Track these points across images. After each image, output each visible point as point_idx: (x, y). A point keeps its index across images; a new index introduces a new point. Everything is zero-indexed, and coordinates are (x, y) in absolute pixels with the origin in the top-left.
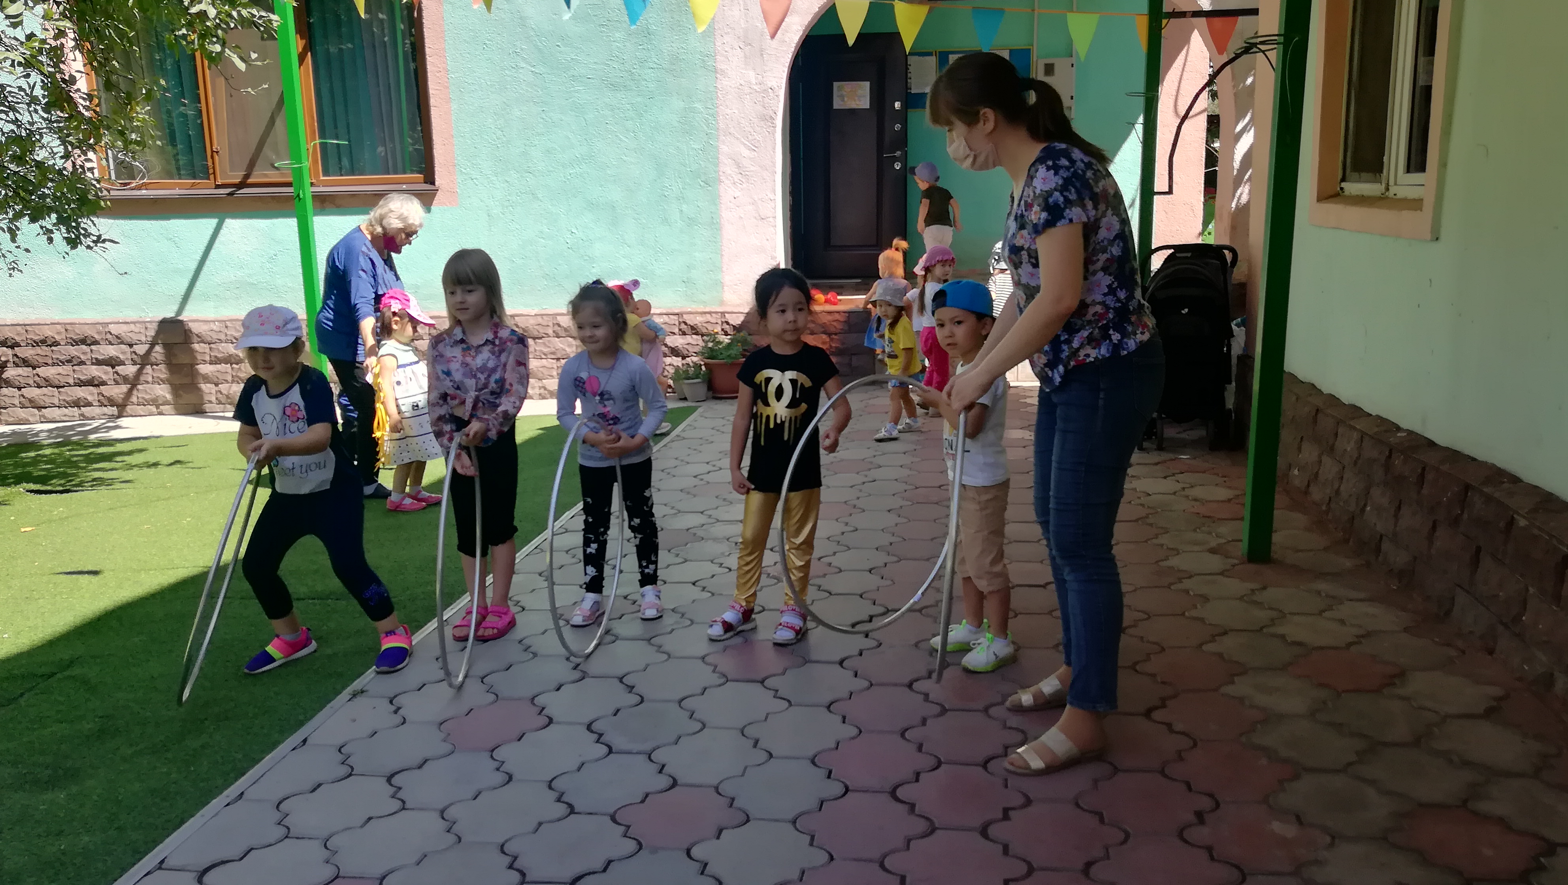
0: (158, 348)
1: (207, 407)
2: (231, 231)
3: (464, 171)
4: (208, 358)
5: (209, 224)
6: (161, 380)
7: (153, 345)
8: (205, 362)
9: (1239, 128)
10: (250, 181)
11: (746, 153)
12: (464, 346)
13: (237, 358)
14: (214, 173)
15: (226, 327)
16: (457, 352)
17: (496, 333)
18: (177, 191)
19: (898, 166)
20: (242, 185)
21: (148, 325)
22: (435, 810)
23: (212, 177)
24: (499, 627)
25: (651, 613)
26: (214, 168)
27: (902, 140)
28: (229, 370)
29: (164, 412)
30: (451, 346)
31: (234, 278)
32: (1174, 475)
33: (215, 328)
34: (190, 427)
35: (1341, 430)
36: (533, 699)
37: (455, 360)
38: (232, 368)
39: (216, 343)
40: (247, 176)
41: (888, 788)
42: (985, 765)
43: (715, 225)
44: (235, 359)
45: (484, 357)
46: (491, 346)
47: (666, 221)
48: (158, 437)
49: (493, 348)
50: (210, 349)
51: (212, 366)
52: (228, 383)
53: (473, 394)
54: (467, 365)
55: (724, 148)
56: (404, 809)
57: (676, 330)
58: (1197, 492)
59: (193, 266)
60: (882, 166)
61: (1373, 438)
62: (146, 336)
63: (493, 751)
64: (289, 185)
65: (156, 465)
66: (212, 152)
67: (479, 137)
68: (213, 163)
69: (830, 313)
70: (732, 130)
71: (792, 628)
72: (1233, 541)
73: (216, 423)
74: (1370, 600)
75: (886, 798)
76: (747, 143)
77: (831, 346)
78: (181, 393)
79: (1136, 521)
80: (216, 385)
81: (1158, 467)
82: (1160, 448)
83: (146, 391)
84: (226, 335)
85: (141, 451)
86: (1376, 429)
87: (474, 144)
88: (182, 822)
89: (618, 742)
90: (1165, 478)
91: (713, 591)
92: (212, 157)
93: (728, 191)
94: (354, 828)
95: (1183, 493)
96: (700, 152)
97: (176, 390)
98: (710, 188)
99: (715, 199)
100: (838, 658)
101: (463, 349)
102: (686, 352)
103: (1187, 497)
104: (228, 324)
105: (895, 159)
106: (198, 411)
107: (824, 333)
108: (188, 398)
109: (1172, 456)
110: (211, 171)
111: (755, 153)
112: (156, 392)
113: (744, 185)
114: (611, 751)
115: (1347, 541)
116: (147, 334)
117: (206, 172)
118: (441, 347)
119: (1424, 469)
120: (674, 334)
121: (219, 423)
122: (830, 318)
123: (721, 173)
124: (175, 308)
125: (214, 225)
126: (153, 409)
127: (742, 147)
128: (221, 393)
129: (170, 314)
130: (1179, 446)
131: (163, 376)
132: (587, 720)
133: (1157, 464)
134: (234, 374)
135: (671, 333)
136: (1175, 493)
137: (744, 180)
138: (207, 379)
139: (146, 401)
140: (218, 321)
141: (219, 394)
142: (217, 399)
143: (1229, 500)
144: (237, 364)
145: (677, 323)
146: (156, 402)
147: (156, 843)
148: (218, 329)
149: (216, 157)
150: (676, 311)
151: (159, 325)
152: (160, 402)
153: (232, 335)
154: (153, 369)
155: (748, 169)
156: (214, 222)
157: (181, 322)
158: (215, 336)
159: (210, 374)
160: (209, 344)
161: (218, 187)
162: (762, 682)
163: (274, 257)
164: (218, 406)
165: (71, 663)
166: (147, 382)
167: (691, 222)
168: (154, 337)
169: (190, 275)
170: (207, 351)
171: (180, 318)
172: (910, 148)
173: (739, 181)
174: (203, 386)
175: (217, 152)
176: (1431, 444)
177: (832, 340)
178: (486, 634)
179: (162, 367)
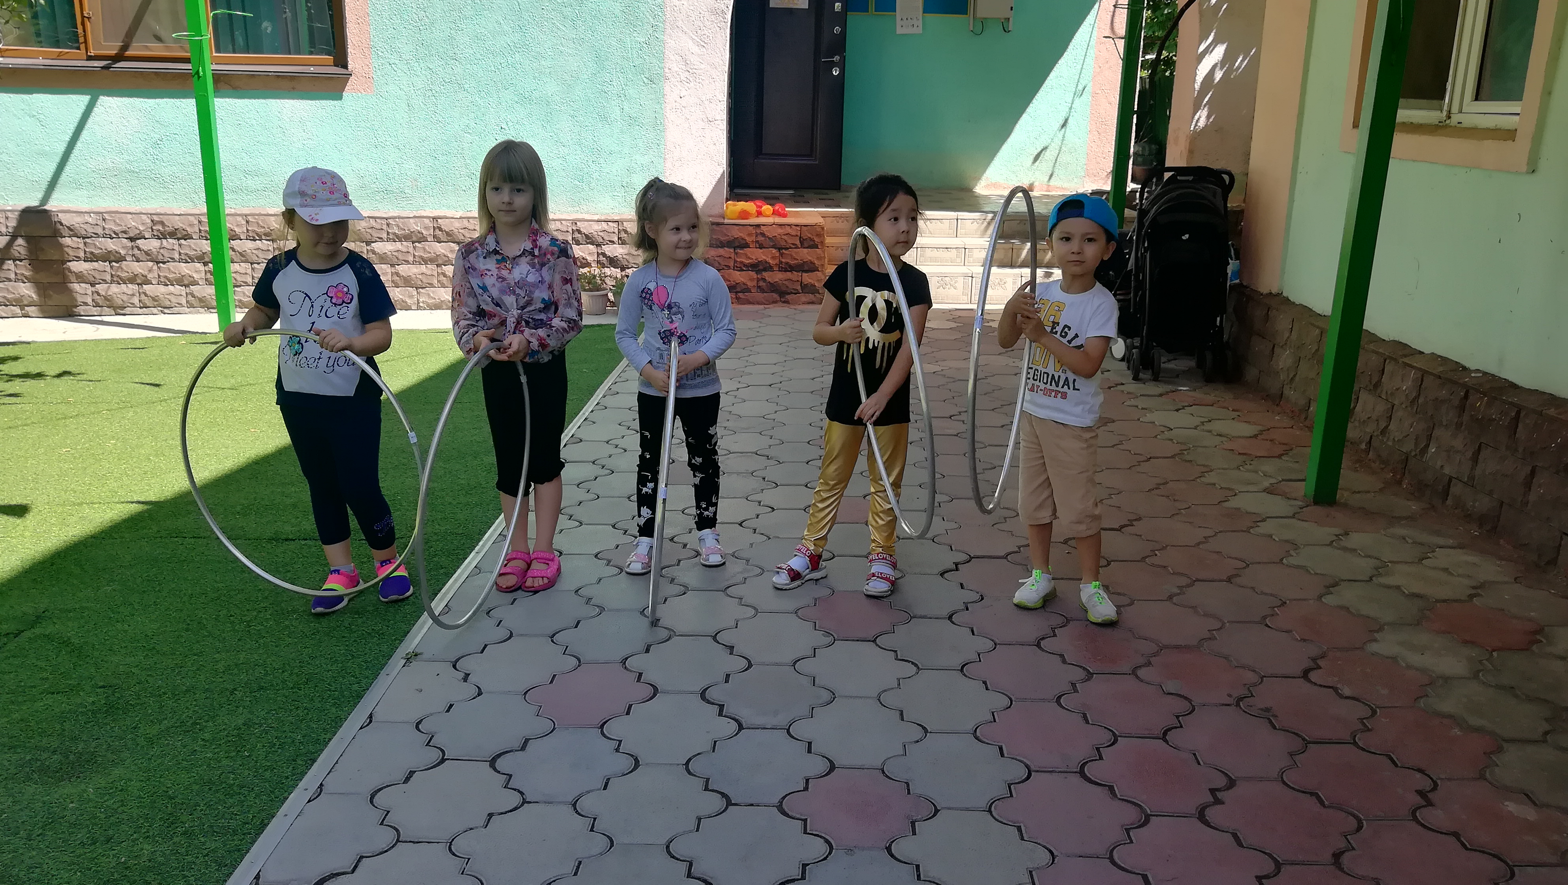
0: (20, 241)
1: (81, 310)
2: (107, 110)
3: (381, 54)
4: (82, 255)
5: (80, 101)
6: (26, 278)
7: (14, 237)
8: (78, 259)
9: (1202, 48)
10: (128, 53)
11: (695, 49)
12: (499, 257)
13: (118, 255)
14: (86, 42)
15: (104, 220)
16: (491, 264)
17: (534, 241)
18: (41, 61)
19: (836, 72)
20: (119, 57)
21: (9, 214)
22: (565, 803)
23: (82, 46)
24: (549, 576)
25: (715, 559)
26: (85, 36)
27: (839, 45)
28: (108, 269)
29: (30, 314)
30: (485, 258)
31: (111, 165)
32: (1183, 408)
33: (90, 220)
34: (64, 333)
35: (1389, 368)
36: (624, 661)
37: (489, 273)
38: (111, 267)
39: (92, 237)
40: (125, 47)
41: (1075, 767)
42: (1164, 737)
43: (658, 125)
44: (114, 256)
45: (522, 271)
46: (530, 257)
47: (604, 118)
48: (29, 343)
49: (532, 260)
50: (85, 243)
51: (87, 263)
52: (108, 283)
53: (516, 312)
54: (504, 279)
55: (671, 43)
56: (525, 802)
57: (616, 239)
58: (1217, 426)
59: (61, 148)
60: (820, 70)
61: (1440, 377)
62: (7, 227)
63: (602, 727)
64: (187, 60)
65: (39, 375)
66: (83, 17)
67: (399, 17)
68: (84, 31)
69: (781, 225)
70: (680, 24)
71: (887, 579)
72: (1283, 480)
73: (96, 329)
74: (1461, 547)
75: (1076, 779)
76: (694, 37)
77: (781, 262)
78: (51, 293)
79: (1173, 457)
80: (93, 285)
81: (1163, 399)
82: (1156, 378)
83: (8, 290)
84: (104, 229)
85: (16, 358)
86: (1441, 369)
87: (393, 24)
88: (263, 826)
89: (747, 715)
90: (1177, 410)
91: (768, 534)
92: (83, 24)
93: (672, 91)
94: (477, 827)
95: (1202, 427)
96: (645, 45)
97: (42, 288)
98: (654, 86)
99: (660, 99)
100: (945, 613)
101: (498, 261)
102: (625, 263)
103: (1210, 431)
104: (107, 216)
105: (833, 64)
106: (68, 313)
107: (774, 247)
108: (57, 299)
109: (1170, 387)
110: (82, 40)
111: (704, 50)
112: (20, 291)
113: (692, 84)
114: (741, 727)
115: (1399, 483)
116: (8, 224)
117: (75, 40)
118: (472, 257)
119: (1518, 413)
120: (613, 242)
121: (98, 329)
122: (780, 231)
123: (667, 70)
124: (40, 195)
125: (86, 103)
126: (17, 310)
127: (690, 42)
128: (99, 294)
129: (34, 203)
130: (1175, 377)
131: (27, 273)
132: (698, 688)
133: (1161, 395)
134: (113, 273)
135: (610, 241)
136: (1196, 428)
137: (691, 79)
138: (81, 278)
139: (8, 300)
140: (93, 213)
141: (95, 295)
142: (93, 300)
143: (1256, 436)
144: (117, 262)
145: (616, 231)
146: (20, 303)
147: (240, 853)
148: (94, 222)
149: (88, 25)
150: (616, 218)
151: (20, 216)
152: (26, 303)
153: (111, 229)
154: (16, 265)
155: (695, 67)
156: (86, 99)
157: (46, 211)
158: (90, 230)
159: (85, 272)
160: (84, 238)
161: (90, 58)
162: (874, 641)
163: (159, 142)
164: (95, 309)
165: (38, 619)
166: (10, 280)
167: (632, 121)
168: (16, 228)
169: (57, 159)
170: (81, 246)
171: (46, 207)
172: (848, 53)
173: (685, 79)
174: (76, 287)
175: (89, 18)
176: (1514, 386)
177: (782, 255)
178: (536, 585)
179: (25, 263)
